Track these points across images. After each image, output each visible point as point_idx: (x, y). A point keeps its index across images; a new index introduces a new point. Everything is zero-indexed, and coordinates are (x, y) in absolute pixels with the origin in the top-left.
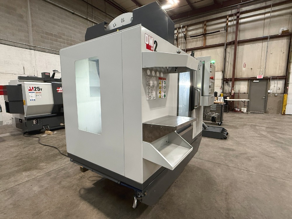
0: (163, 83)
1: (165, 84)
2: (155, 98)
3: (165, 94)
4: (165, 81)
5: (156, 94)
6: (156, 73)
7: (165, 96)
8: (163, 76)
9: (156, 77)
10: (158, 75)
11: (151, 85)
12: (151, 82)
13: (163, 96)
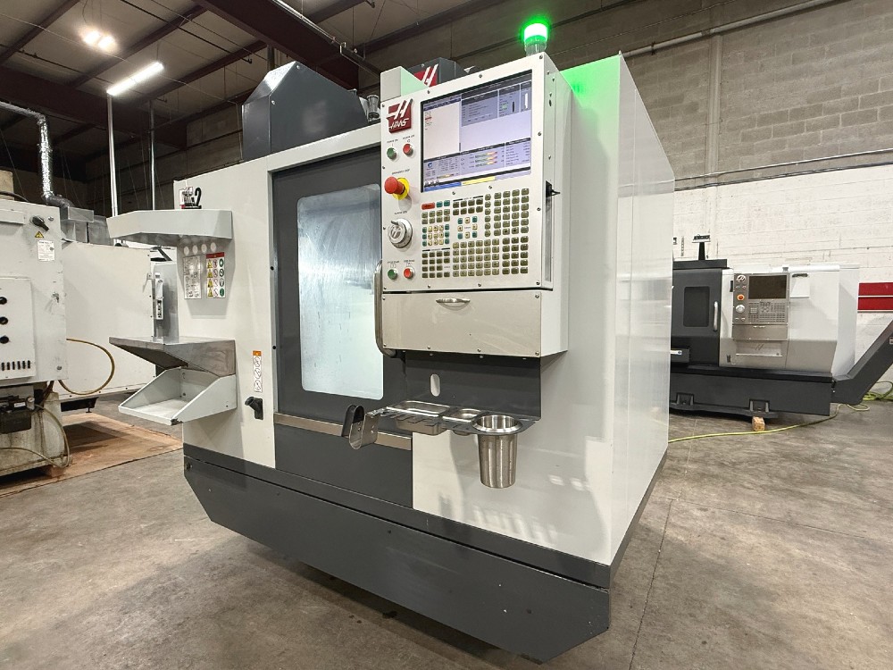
0: (218, 264)
1: (221, 266)
2: (199, 297)
3: (224, 288)
4: (221, 260)
5: (202, 288)
6: (199, 248)
7: (222, 292)
8: (217, 250)
9: (200, 254)
10: (204, 249)
11: (192, 272)
12: (192, 268)
13: (218, 292)
